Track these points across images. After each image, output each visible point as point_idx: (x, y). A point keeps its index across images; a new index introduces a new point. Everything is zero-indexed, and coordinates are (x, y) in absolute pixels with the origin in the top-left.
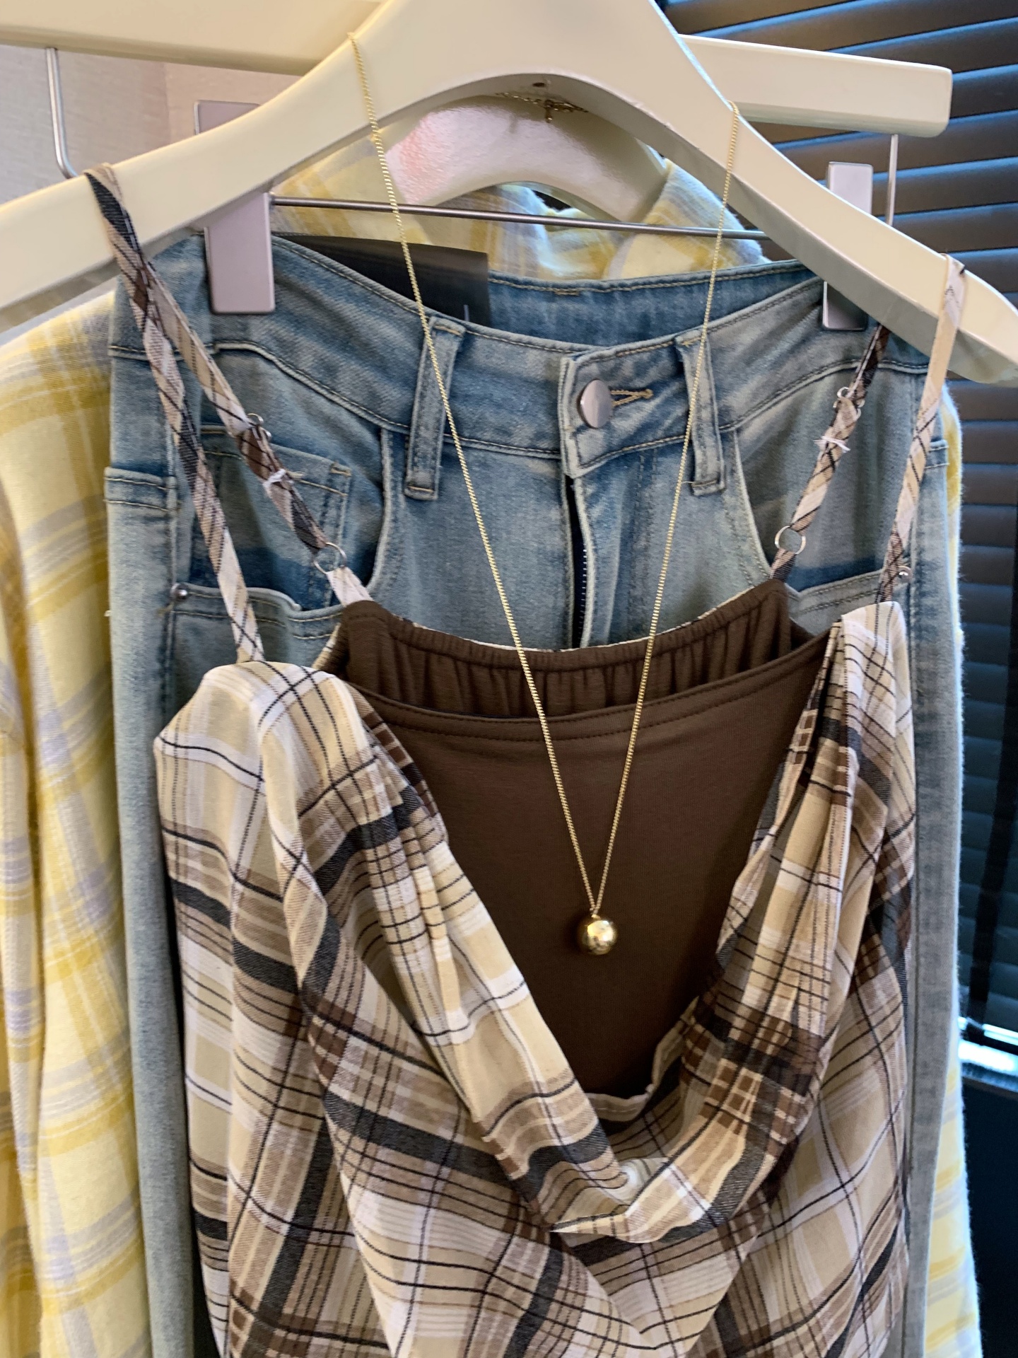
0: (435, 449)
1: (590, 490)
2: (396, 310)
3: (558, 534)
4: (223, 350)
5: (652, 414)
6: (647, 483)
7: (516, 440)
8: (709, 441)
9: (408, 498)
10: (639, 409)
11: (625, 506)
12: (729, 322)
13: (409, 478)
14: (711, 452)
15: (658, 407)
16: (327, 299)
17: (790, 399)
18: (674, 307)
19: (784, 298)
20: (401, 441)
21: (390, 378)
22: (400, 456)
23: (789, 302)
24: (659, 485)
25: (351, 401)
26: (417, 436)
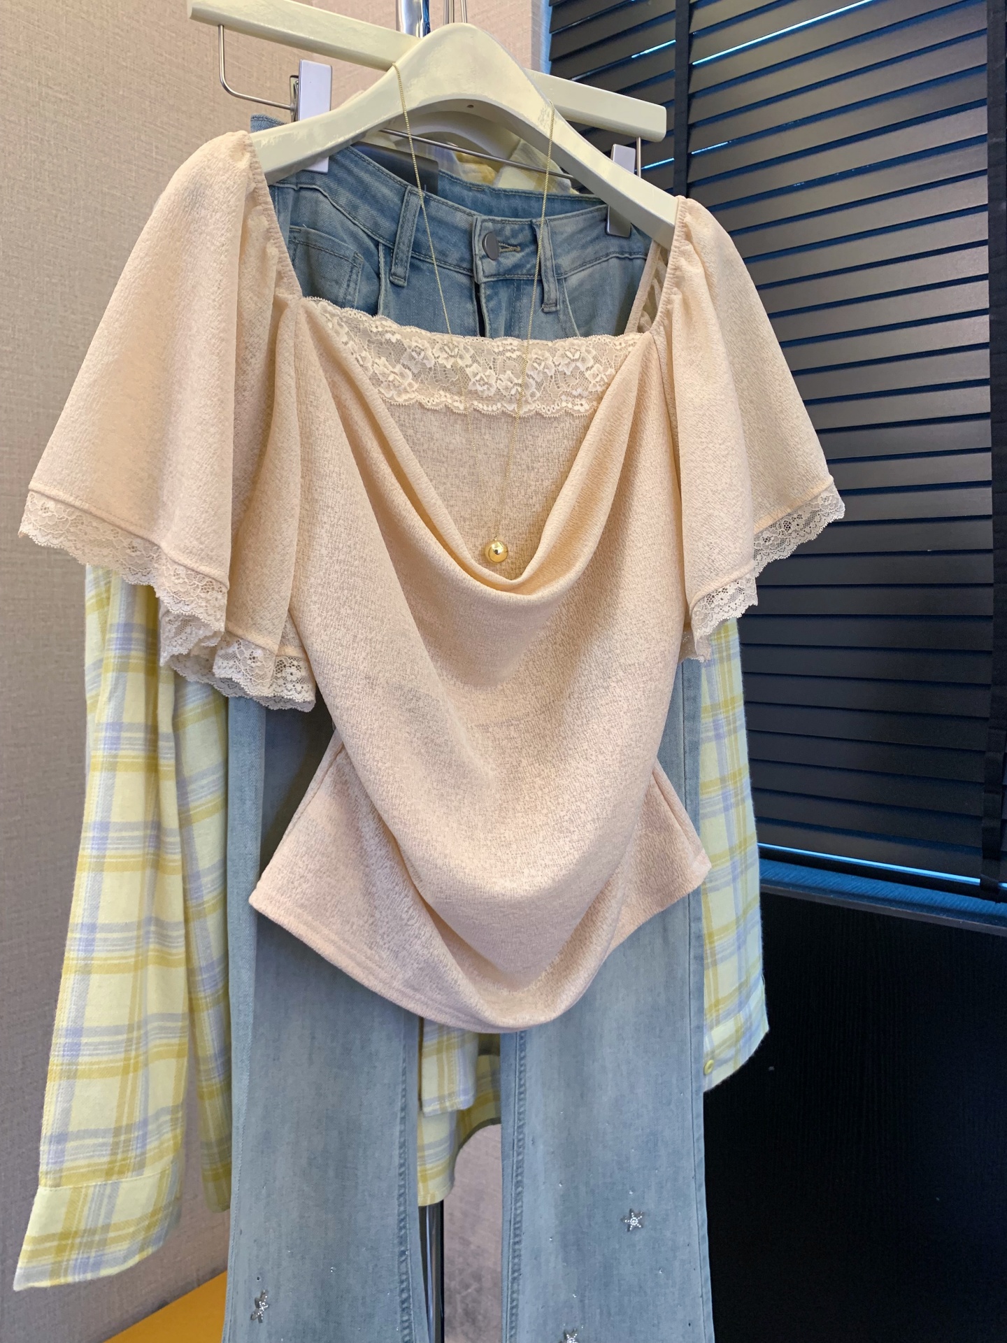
0: (407, 257)
1: (488, 293)
2: (390, 181)
3: (471, 317)
4: (301, 188)
5: (521, 259)
6: (518, 298)
7: (450, 260)
8: (551, 279)
9: (392, 283)
10: (513, 256)
11: (507, 309)
12: (560, 219)
13: (393, 270)
14: (552, 286)
15: (523, 256)
16: (356, 170)
17: (591, 269)
18: (530, 207)
19: (588, 213)
20: (389, 251)
21: (385, 216)
22: (388, 259)
23: (591, 215)
24: (525, 300)
25: (364, 225)
26: (398, 248)
